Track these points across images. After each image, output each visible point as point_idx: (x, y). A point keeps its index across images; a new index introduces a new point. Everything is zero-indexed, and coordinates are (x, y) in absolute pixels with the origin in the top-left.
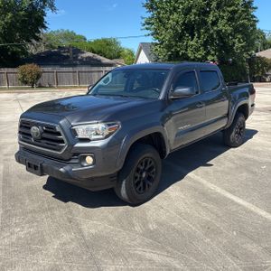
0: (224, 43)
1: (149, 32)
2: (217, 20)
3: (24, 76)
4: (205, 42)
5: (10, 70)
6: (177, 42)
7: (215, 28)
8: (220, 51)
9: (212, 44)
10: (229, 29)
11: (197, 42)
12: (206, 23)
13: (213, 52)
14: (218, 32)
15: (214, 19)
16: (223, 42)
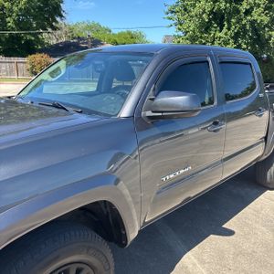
0: (259, 36)
1: (172, 22)
2: (252, 8)
3: (33, 66)
4: (236, 34)
5: (21, 59)
6: (202, 33)
7: (249, 18)
8: (253, 45)
9: (244, 37)
10: (266, 20)
11: (226, 34)
12: (238, 11)
13: (245, 46)
14: (253, 23)
15: (248, 7)
16: (257, 34)
